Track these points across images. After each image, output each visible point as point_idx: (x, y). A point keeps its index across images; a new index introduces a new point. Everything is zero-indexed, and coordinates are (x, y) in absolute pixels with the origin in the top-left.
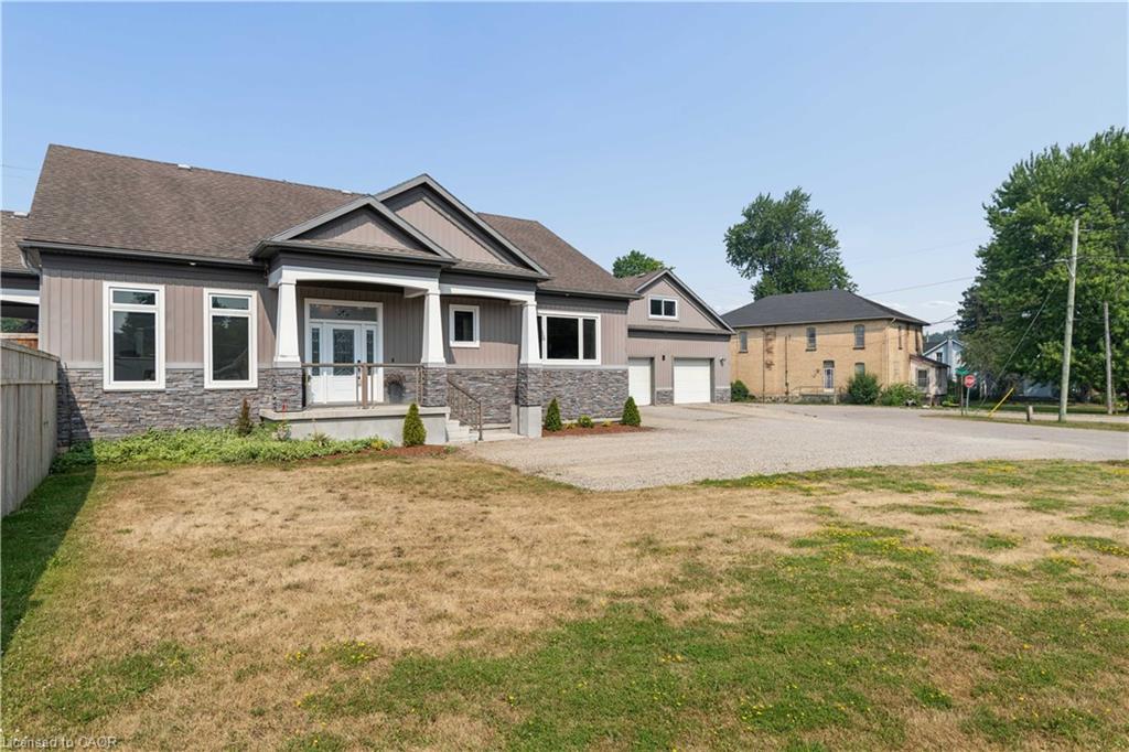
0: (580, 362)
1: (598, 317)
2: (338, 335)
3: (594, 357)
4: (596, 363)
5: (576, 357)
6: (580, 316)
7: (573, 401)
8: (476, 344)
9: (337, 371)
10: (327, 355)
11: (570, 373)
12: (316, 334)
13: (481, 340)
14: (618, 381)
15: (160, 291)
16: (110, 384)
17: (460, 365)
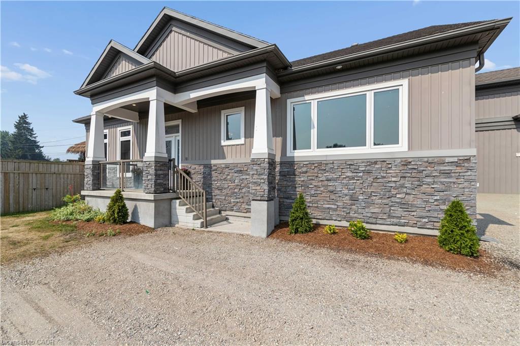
0: (371, 149)
1: (402, 85)
3: (394, 141)
4: (398, 149)
6: (369, 89)
7: (354, 199)
8: (242, 141)
11: (350, 164)
13: (245, 137)
14: (448, 174)
17: (229, 160)
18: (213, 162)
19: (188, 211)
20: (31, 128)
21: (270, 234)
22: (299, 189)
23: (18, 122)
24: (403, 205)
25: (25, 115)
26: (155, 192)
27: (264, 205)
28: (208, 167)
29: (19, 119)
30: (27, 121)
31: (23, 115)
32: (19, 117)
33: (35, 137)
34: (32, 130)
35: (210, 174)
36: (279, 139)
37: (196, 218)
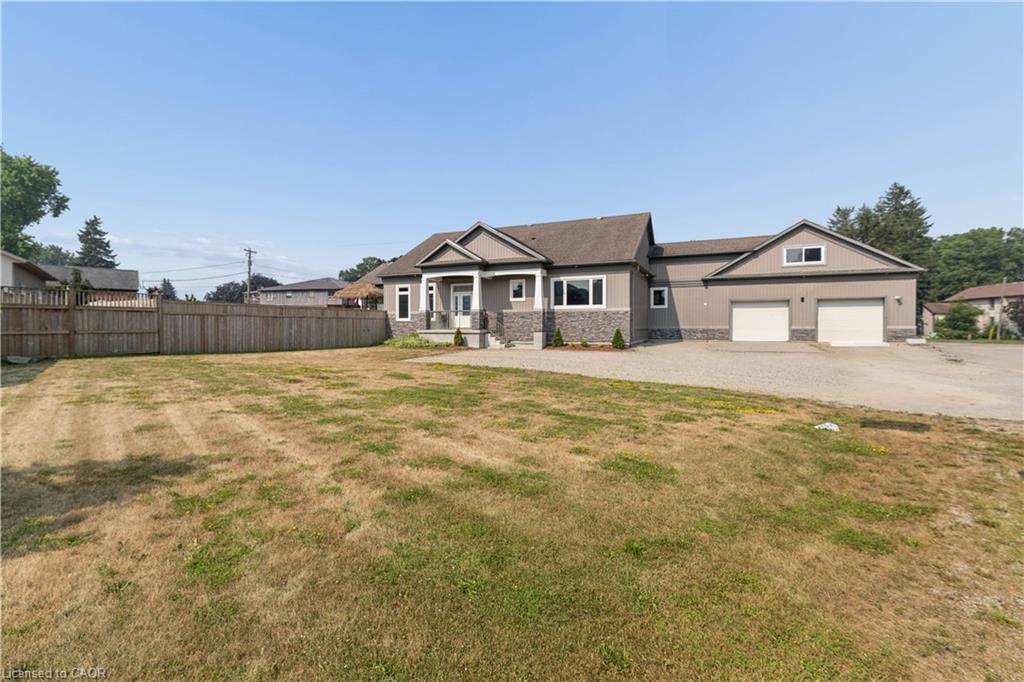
0: (591, 306)
1: (603, 277)
2: (464, 298)
3: (601, 303)
4: (602, 307)
5: (587, 303)
6: (591, 278)
7: (584, 331)
8: (523, 299)
9: (464, 314)
10: (460, 307)
11: (582, 313)
12: (456, 298)
13: (527, 296)
14: (620, 318)
15: (408, 286)
16: (398, 319)
17: (515, 310)
18: (504, 311)
19: (497, 339)
20: (106, 241)
21: (544, 348)
22: (557, 327)
23: (84, 230)
24: (604, 332)
25: (96, 219)
26: (480, 329)
27: (541, 334)
28: (501, 314)
29: (85, 226)
30: (99, 229)
31: (93, 219)
32: (87, 223)
33: (113, 257)
34: (107, 244)
35: (502, 319)
36: (546, 299)
37: (502, 343)
